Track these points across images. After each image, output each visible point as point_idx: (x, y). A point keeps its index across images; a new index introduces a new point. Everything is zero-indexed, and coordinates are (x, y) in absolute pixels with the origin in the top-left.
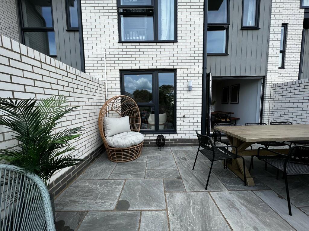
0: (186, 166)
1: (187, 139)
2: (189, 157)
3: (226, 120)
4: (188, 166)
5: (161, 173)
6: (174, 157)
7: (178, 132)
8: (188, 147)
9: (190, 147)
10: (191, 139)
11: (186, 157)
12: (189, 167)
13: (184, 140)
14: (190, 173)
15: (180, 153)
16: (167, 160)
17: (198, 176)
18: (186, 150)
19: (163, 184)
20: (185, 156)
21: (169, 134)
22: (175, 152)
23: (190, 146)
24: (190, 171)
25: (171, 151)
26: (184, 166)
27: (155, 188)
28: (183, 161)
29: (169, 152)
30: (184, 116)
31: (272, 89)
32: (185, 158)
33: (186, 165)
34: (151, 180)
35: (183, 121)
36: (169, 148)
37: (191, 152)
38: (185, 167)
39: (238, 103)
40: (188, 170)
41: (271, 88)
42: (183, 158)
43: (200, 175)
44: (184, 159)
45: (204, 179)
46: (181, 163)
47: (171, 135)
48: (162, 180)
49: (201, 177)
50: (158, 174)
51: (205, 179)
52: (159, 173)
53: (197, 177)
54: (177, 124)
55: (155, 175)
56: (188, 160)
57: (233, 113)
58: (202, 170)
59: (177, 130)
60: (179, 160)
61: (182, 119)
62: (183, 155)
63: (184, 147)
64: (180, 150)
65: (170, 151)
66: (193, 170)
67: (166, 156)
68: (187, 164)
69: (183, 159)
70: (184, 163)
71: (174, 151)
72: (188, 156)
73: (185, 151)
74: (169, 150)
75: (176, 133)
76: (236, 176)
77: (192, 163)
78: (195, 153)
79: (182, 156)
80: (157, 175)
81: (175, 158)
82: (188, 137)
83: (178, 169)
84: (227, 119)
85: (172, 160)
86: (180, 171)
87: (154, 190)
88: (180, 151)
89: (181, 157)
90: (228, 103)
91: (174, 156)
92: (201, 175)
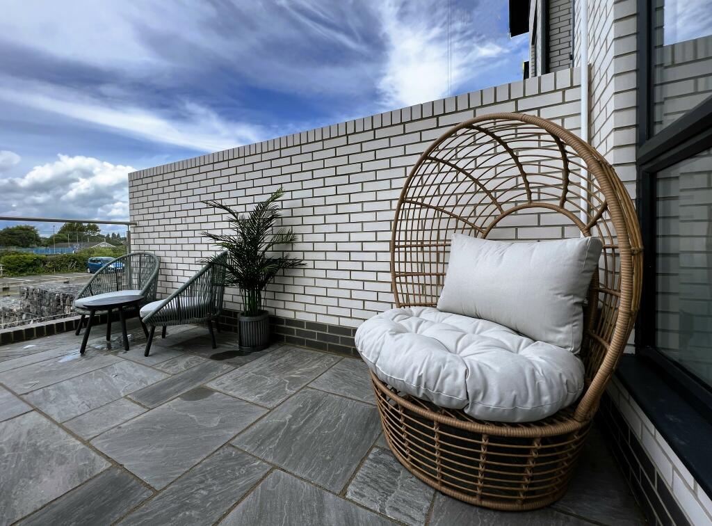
5: (196, 507)
19: (144, 478)
27: (159, 450)
34: (205, 456)
48: (157, 487)
50: (205, 493)
52: (205, 499)
55: (210, 481)
80: (202, 482)
87: (159, 447)
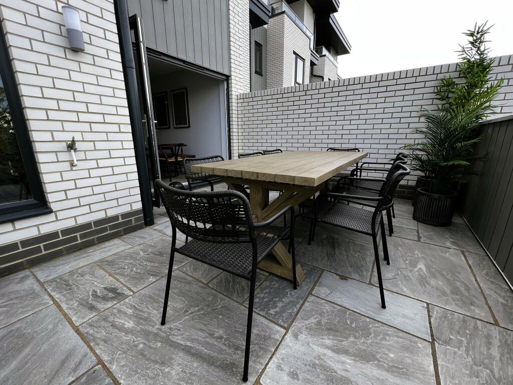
0: (129, 324)
1: (98, 223)
2: (127, 276)
3: (176, 158)
4: (139, 318)
6: (64, 306)
7: (54, 207)
8: (107, 244)
9: (116, 241)
10: (115, 218)
11: (117, 284)
12: (146, 319)
13: (87, 226)
14: (159, 344)
15: (87, 277)
16: (24, 346)
17: (192, 340)
18: (104, 255)
20: (110, 281)
21: (12, 221)
22: (64, 284)
23: (115, 237)
24: (156, 335)
25: (42, 284)
26: (121, 329)
28: (110, 304)
29: (33, 294)
30: (71, 146)
31: (239, 101)
32: (113, 290)
33: (130, 317)
35: (68, 164)
36: (26, 277)
37: (125, 258)
38: (128, 331)
39: (189, 127)
40: (146, 334)
41: (237, 99)
42: (106, 292)
43: (193, 327)
44: (111, 295)
45: (211, 335)
46: (105, 319)
47: (19, 224)
49: (200, 336)
51: (216, 335)
53: (189, 344)
54: (46, 178)
56: (128, 292)
57: (186, 145)
58: (191, 306)
59: (51, 198)
60: (92, 308)
61: (63, 156)
62: (101, 281)
63: (95, 247)
64: (81, 265)
65: (37, 287)
66: (163, 323)
67: (17, 326)
68: (130, 311)
69: (105, 299)
70: (119, 311)
71: (54, 280)
72: (122, 275)
73: (102, 263)
74: (30, 283)
75: (51, 211)
76: (265, 273)
77: (145, 295)
78: (138, 254)
79: (99, 287)
81: (70, 313)
82: (101, 215)
83: (100, 362)
84: (178, 158)
85: (54, 331)
86: (114, 368)
88: (85, 269)
89: (95, 294)
90: (169, 128)
91: (59, 307)
92: (198, 326)
